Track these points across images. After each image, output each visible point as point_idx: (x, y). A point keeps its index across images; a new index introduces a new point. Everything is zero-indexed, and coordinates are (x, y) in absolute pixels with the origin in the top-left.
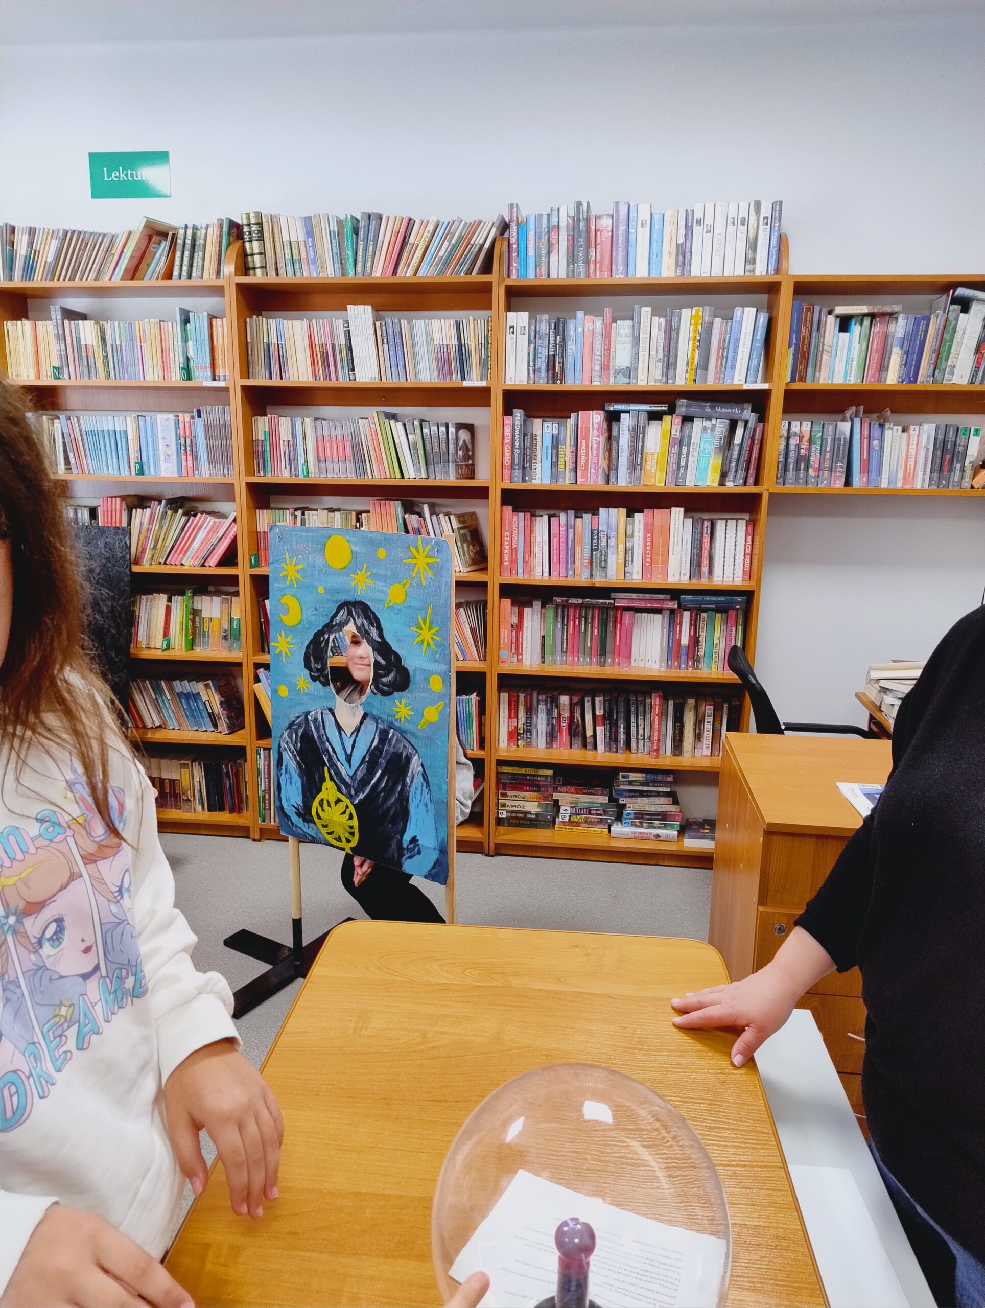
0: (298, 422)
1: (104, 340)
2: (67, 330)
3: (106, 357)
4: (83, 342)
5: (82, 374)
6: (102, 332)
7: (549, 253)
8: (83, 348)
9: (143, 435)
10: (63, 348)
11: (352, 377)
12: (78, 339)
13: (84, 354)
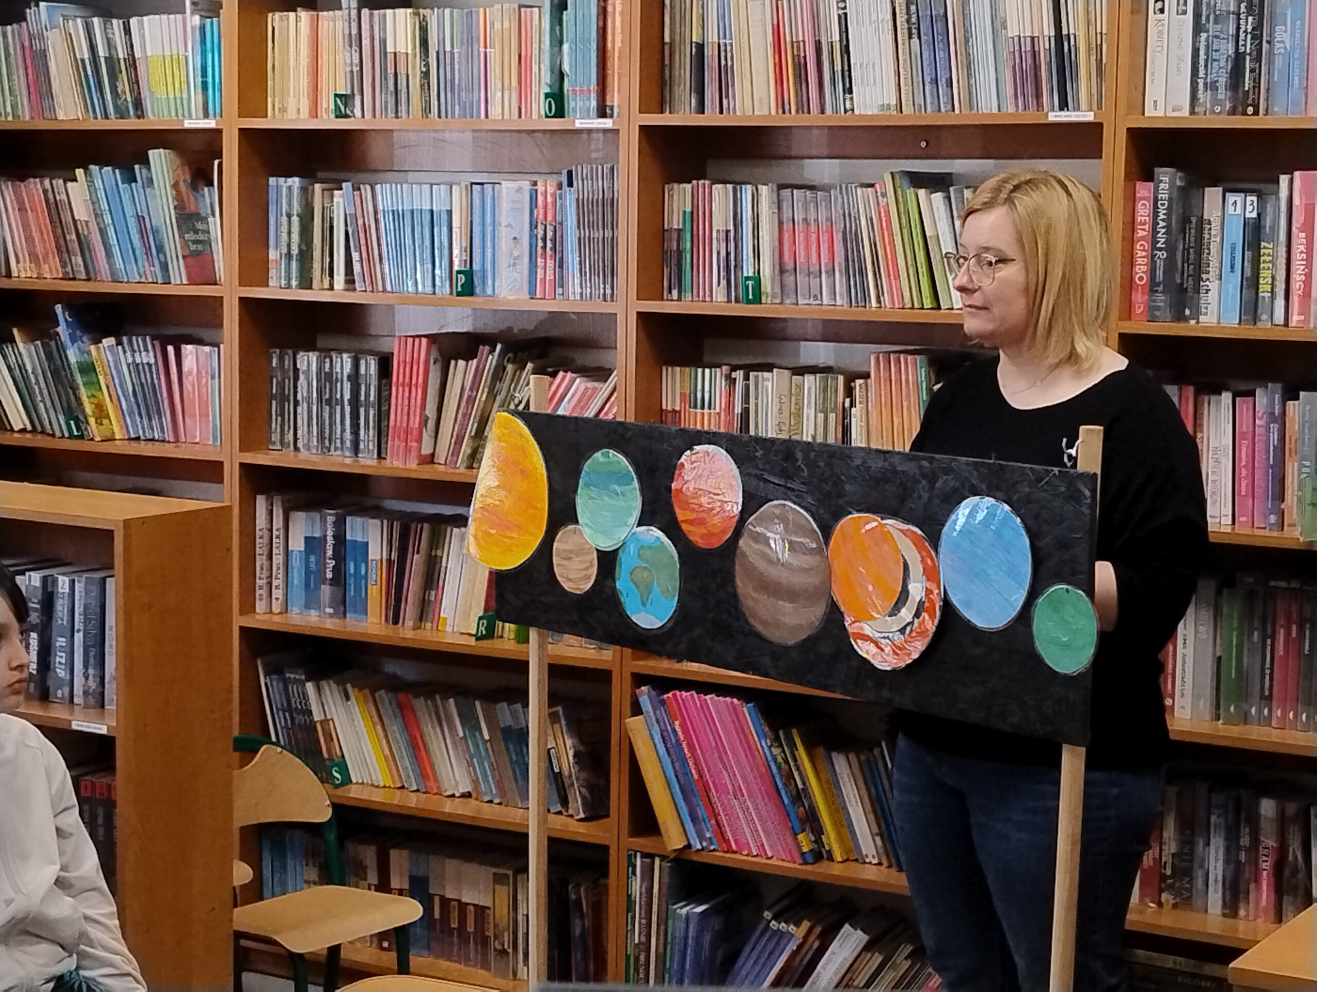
1: (425, 42)
2: (365, 23)
3: (426, 74)
4: (390, 51)
5: (384, 107)
6: (424, 28)
8: (390, 58)
9: (477, 220)
10: (356, 60)
12: (383, 42)
13: (391, 73)
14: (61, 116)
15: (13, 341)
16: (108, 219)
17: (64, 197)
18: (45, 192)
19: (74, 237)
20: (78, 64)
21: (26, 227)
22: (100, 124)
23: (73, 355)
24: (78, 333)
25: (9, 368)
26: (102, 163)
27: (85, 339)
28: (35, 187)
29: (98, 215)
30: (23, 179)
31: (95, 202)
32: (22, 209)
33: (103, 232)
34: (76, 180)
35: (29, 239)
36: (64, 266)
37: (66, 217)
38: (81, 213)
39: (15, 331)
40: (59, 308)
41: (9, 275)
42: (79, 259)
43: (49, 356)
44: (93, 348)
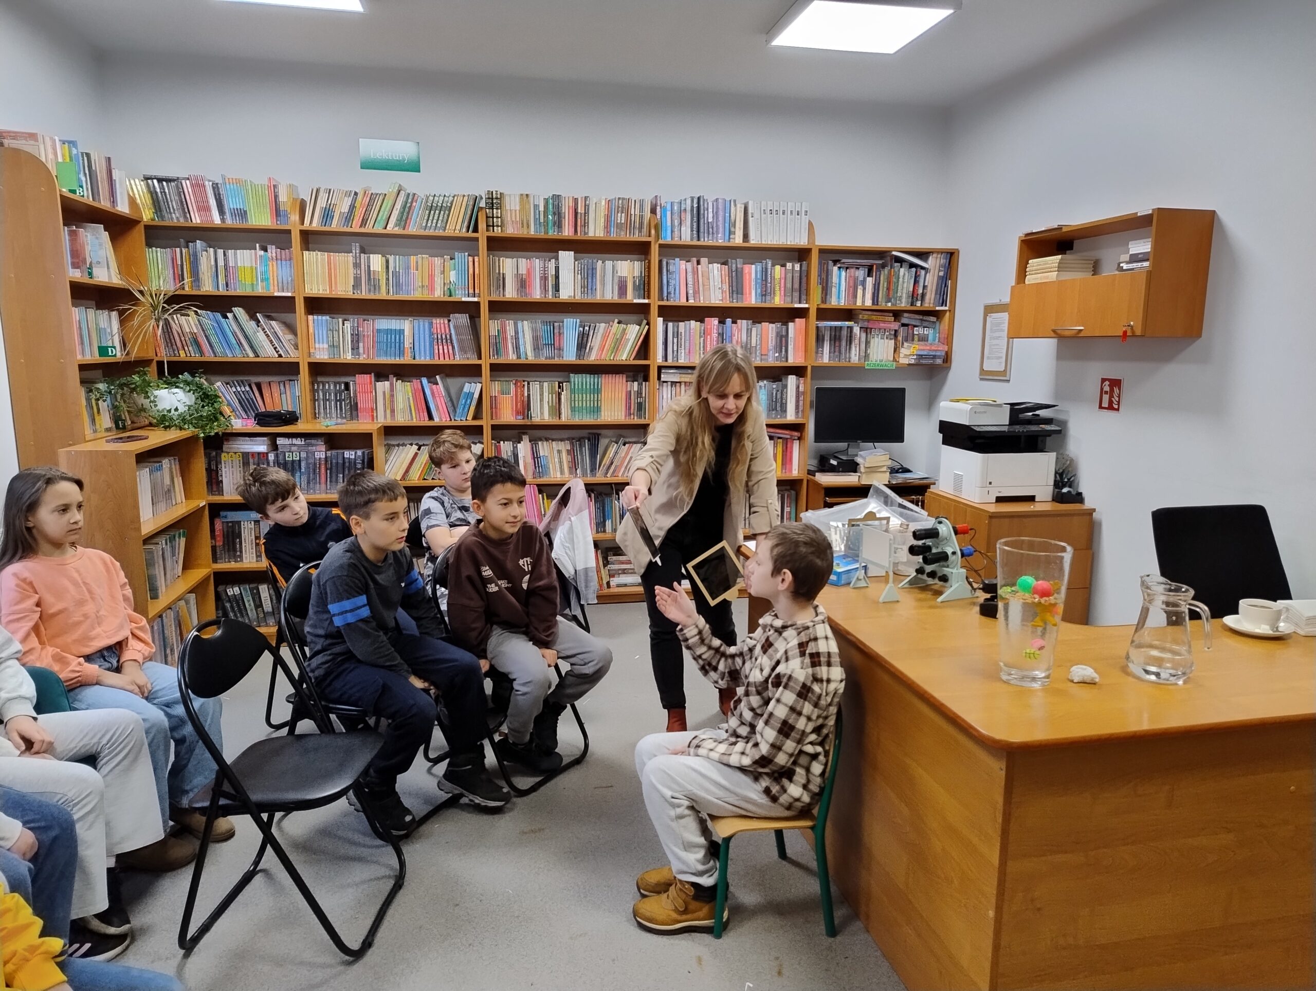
0: (520, 324)
1: (387, 267)
2: (362, 260)
3: (388, 279)
4: (372, 269)
5: (370, 290)
6: (387, 262)
7: (681, 224)
8: (372, 273)
9: (416, 332)
10: (359, 272)
11: (557, 295)
12: (369, 267)
13: (372, 277)
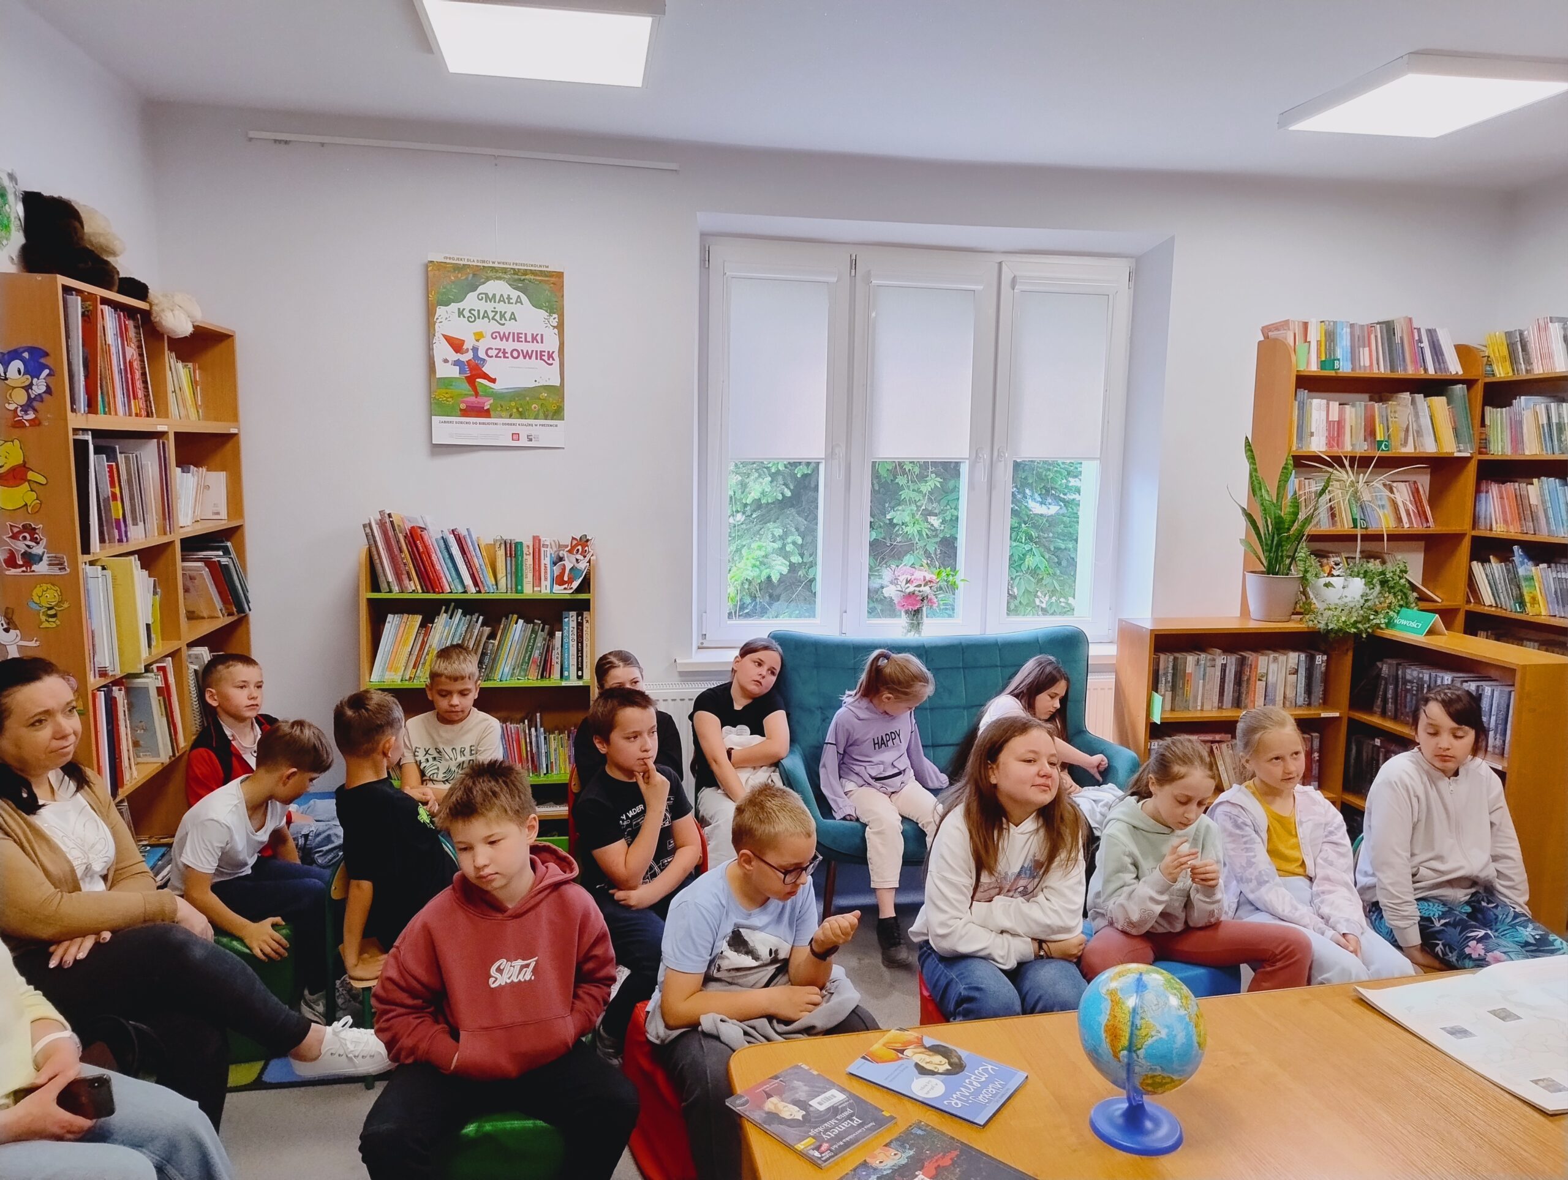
14: (1527, 453)
15: (1489, 561)
16: (1549, 505)
17: (1525, 493)
18: (1515, 490)
19: (1529, 512)
20: (1539, 427)
21: (1503, 506)
22: (1551, 457)
23: (1521, 571)
24: (1526, 560)
25: (1487, 575)
26: (1549, 476)
27: (1530, 563)
28: (1510, 487)
29: (1544, 502)
30: (1503, 483)
31: (1542, 495)
32: (1502, 498)
33: (1545, 511)
34: (1532, 484)
35: (1504, 512)
36: (1522, 526)
37: (1526, 502)
38: (1534, 501)
39: (1491, 557)
40: (1515, 548)
41: (1491, 530)
42: (1531, 524)
43: (1508, 571)
44: (1533, 568)
